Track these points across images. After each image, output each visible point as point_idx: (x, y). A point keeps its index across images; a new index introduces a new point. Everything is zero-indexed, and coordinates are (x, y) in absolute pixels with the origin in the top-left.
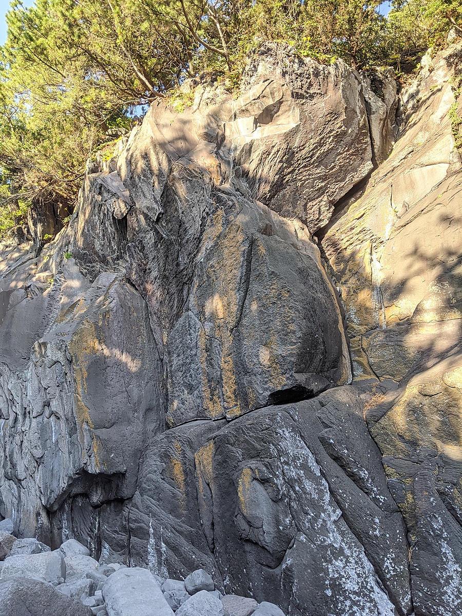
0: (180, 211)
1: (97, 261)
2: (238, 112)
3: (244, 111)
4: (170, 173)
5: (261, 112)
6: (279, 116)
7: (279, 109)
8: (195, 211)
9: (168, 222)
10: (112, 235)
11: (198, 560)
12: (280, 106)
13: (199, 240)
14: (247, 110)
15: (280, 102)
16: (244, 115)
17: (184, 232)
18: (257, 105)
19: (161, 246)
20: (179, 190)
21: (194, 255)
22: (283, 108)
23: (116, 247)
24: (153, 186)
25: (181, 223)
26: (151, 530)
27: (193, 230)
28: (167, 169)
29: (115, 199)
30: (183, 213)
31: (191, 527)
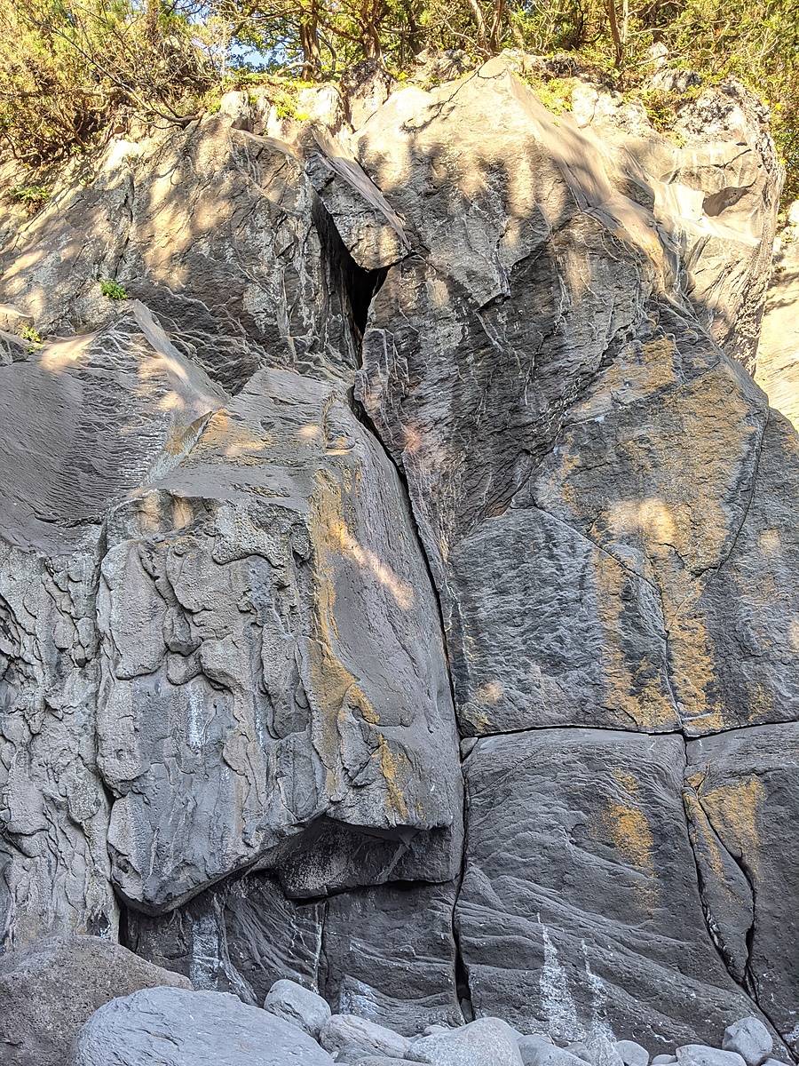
0: (561, 309)
1: (240, 334)
2: (682, 172)
3: (693, 176)
4: (562, 227)
5: (717, 192)
6: (731, 211)
7: (737, 200)
8: (602, 322)
9: (514, 317)
10: (308, 293)
11: (708, 1001)
12: (740, 197)
13: (591, 378)
14: (698, 177)
15: (745, 191)
16: (689, 182)
17: (555, 352)
18: (716, 177)
19: (476, 361)
20: (574, 269)
21: (568, 404)
22: (743, 203)
23: (312, 321)
24: (502, 236)
25: (551, 332)
26: (550, 949)
27: (582, 353)
28: (556, 216)
29: (370, 221)
30: (565, 314)
31: (677, 938)
